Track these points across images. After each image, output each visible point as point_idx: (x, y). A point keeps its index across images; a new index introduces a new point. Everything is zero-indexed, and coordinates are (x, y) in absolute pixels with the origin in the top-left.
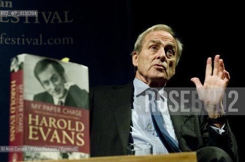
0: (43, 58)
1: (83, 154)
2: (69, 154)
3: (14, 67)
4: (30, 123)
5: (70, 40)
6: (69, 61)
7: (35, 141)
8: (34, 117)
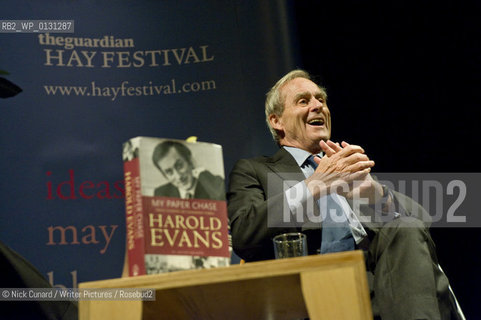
0: (164, 140)
1: (221, 259)
2: (203, 260)
3: (127, 155)
4: (152, 224)
5: (211, 85)
6: (197, 140)
7: (159, 247)
8: (156, 217)
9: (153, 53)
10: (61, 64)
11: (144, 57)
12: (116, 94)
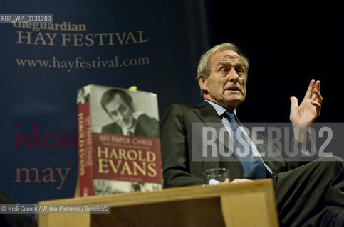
1: (155, 185)
2: (141, 185)
3: (81, 100)
4: (99, 155)
6: (138, 89)
7: (105, 174)
8: (103, 150)
9: (101, 35)
10: (29, 42)
11: (93, 38)
12: (71, 66)
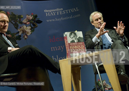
3: (64, 36)
4: (71, 48)
5: (79, 15)
6: (77, 31)
10: (49, 15)
11: (65, 12)
12: (60, 20)
